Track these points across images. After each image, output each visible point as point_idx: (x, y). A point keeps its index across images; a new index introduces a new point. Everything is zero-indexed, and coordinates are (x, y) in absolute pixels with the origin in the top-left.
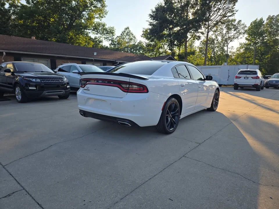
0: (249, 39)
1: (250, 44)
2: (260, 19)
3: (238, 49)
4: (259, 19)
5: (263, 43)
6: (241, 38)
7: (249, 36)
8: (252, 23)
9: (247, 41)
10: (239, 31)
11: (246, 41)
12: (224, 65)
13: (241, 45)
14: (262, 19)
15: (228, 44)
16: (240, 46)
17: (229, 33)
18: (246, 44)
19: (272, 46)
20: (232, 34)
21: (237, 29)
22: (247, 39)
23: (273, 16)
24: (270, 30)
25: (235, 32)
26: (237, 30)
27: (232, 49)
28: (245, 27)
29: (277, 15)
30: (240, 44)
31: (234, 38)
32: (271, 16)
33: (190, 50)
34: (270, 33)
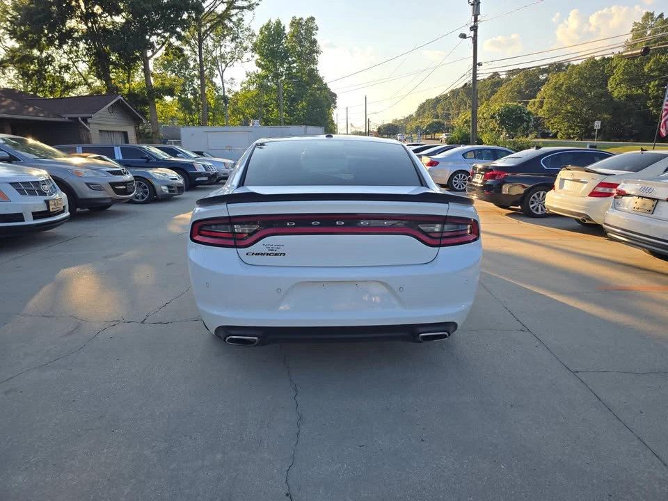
0: (262, 65)
1: (266, 77)
2: (277, 22)
3: (245, 85)
4: (273, 21)
5: (290, 76)
6: (249, 60)
7: (262, 58)
8: (261, 29)
9: (260, 70)
10: (241, 43)
11: (257, 68)
12: (253, 125)
13: (249, 77)
14: (279, 23)
15: (223, 72)
16: (247, 79)
17: (221, 46)
18: (258, 76)
19: (308, 84)
20: (228, 50)
21: (237, 38)
22: (259, 65)
23: (300, 19)
24: (298, 48)
25: (233, 45)
26: (238, 40)
27: (233, 85)
28: (253, 35)
29: (308, 19)
30: (248, 75)
31: (233, 58)
32: (298, 18)
33: (162, 84)
34: (300, 55)
